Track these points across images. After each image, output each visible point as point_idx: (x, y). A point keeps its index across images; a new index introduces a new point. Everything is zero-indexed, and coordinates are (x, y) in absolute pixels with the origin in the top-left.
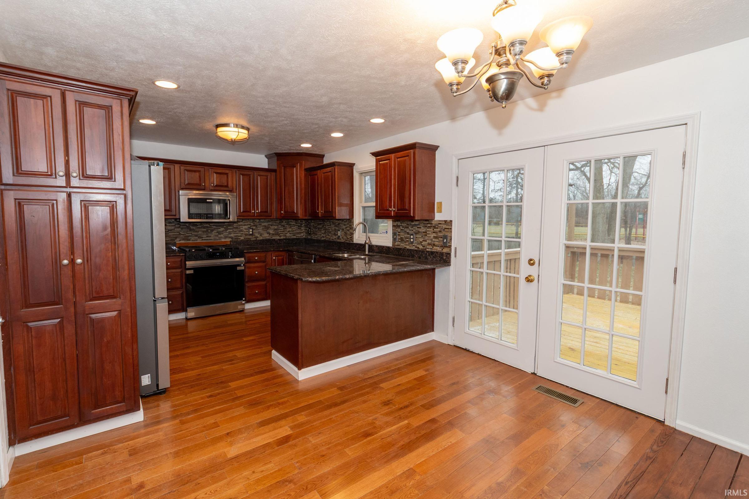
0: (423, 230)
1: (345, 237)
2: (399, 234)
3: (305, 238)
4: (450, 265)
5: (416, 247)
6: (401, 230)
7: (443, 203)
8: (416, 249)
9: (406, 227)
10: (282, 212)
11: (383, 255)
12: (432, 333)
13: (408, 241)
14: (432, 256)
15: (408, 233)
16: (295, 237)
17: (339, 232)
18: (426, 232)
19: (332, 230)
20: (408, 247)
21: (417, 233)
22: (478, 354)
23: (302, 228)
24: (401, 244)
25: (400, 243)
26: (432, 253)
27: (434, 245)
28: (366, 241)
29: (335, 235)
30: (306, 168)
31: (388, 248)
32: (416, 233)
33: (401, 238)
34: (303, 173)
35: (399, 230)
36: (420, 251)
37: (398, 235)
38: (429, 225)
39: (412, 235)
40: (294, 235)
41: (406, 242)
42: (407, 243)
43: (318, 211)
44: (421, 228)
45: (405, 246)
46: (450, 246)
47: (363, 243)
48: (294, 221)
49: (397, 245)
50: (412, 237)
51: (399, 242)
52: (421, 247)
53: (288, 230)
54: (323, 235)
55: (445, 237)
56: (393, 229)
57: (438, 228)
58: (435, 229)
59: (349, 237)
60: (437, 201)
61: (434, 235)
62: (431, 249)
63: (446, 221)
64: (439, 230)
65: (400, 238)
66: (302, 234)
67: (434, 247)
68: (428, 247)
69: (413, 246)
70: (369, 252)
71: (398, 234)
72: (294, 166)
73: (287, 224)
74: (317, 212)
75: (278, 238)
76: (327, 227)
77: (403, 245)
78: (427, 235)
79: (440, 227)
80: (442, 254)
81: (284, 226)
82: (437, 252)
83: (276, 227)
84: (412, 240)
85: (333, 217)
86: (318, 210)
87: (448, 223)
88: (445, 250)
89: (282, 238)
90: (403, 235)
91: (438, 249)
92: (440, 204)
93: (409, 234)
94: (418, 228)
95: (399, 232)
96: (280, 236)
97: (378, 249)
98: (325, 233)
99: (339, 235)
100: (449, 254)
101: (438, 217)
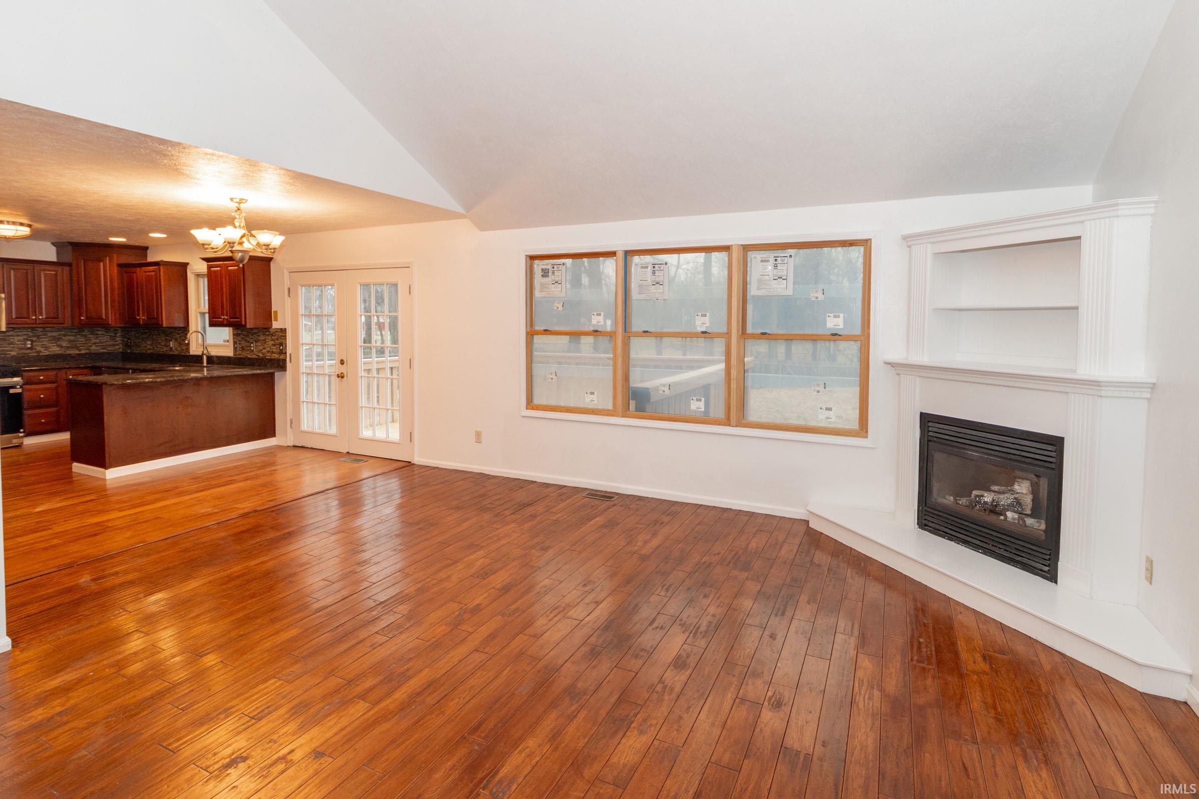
0: (262, 338)
1: (179, 349)
2: (240, 342)
3: (122, 353)
4: (286, 370)
6: (241, 338)
7: (278, 312)
8: (257, 357)
9: (245, 336)
10: (83, 318)
11: (224, 366)
12: (274, 438)
13: (249, 350)
14: (271, 363)
15: (248, 342)
16: (105, 351)
17: (171, 343)
18: (265, 340)
19: (162, 340)
20: (249, 356)
22: (311, 448)
23: (117, 339)
24: (242, 354)
25: (241, 352)
26: (271, 360)
27: (273, 352)
28: (203, 352)
29: (166, 346)
30: (120, 262)
31: (229, 358)
32: (256, 342)
34: (116, 270)
35: (239, 339)
36: (259, 359)
37: (239, 344)
38: (267, 333)
39: (252, 343)
40: (103, 349)
42: (248, 352)
43: (138, 318)
44: (260, 336)
45: (246, 355)
46: (286, 353)
47: (200, 353)
48: (103, 329)
49: (238, 355)
50: (252, 345)
52: (261, 355)
53: (93, 342)
54: (149, 347)
55: (281, 344)
56: (233, 338)
58: (272, 337)
59: (184, 348)
60: (273, 310)
61: (272, 342)
62: (269, 356)
63: (281, 329)
64: (276, 337)
65: (241, 347)
66: (118, 347)
67: (272, 354)
68: (267, 354)
69: (254, 354)
70: (208, 363)
72: (100, 260)
73: (91, 334)
74: (136, 318)
75: (77, 352)
76: (154, 337)
77: (244, 354)
78: (266, 343)
79: (277, 334)
80: (278, 360)
81: (85, 336)
82: (275, 359)
83: (72, 338)
84: (252, 349)
85: (158, 324)
86: (138, 315)
87: (283, 331)
88: (282, 357)
89: (83, 352)
90: (244, 344)
91: (276, 356)
92: (276, 312)
93: (250, 343)
94: (257, 336)
96: (80, 350)
97: (218, 359)
98: (152, 343)
99: (171, 346)
100: (285, 360)
101: (276, 325)
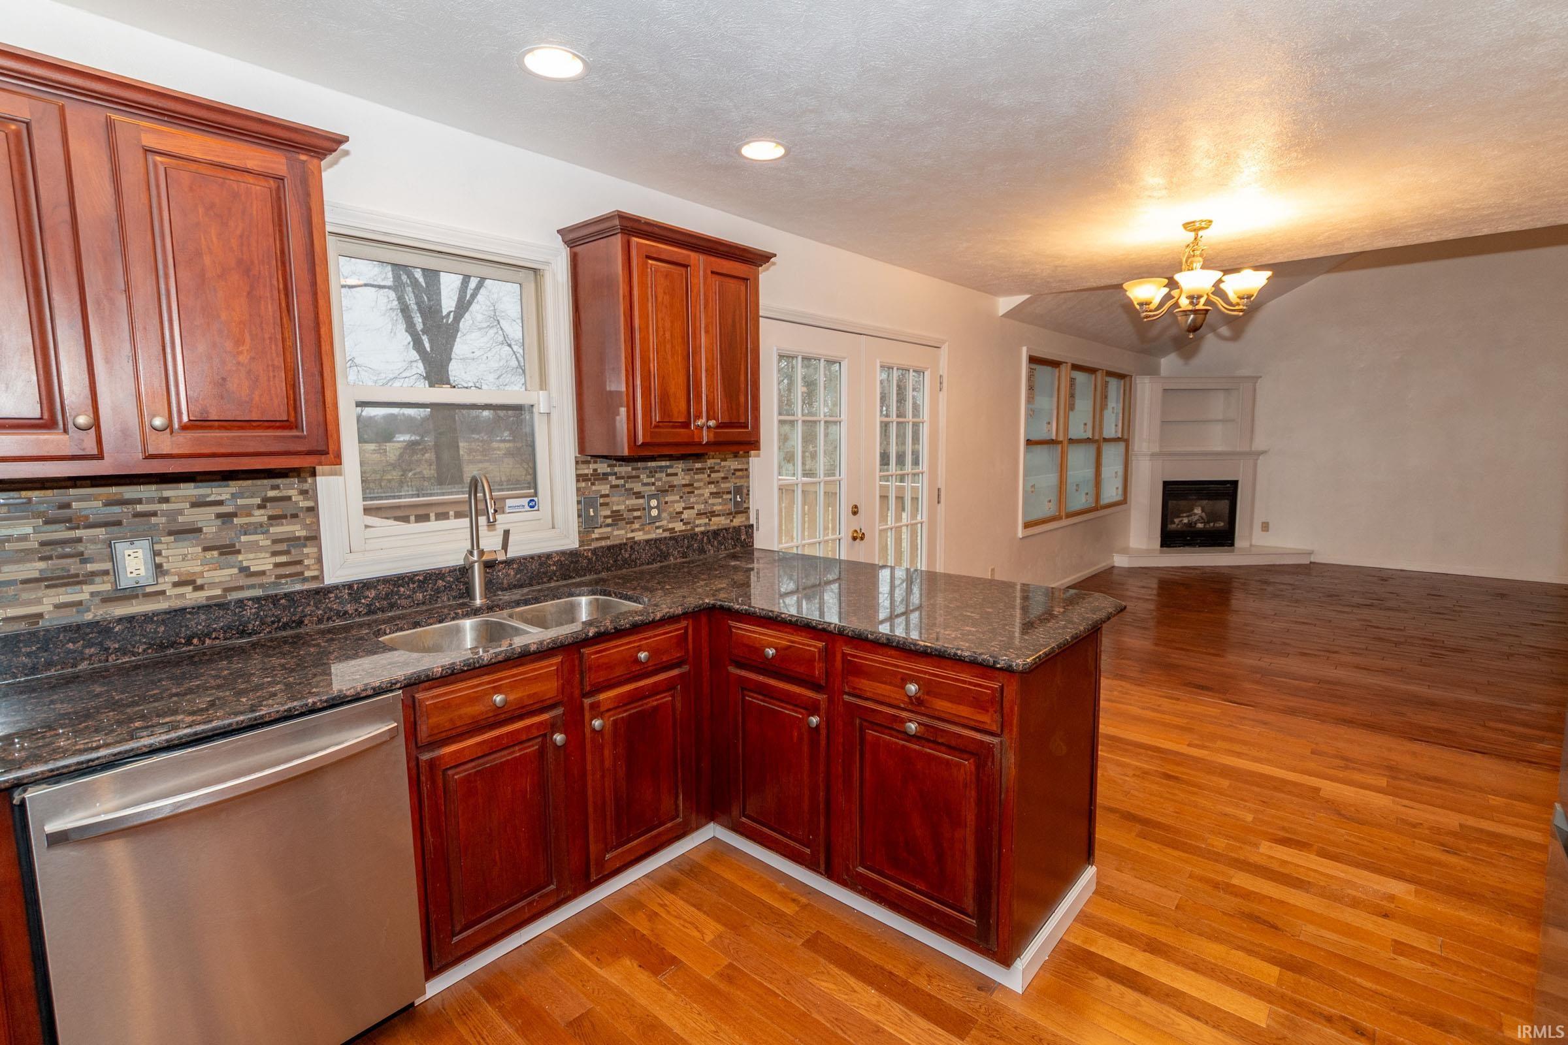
0: (680, 479)
2: (607, 500)
5: (664, 531)
6: (612, 487)
8: (667, 534)
9: (629, 477)
11: (547, 585)
13: (639, 517)
14: (716, 543)
15: (639, 495)
18: (692, 485)
20: (639, 536)
21: (667, 491)
24: (616, 533)
25: (609, 529)
26: (716, 533)
27: (713, 514)
31: (564, 555)
32: (664, 491)
33: (613, 512)
35: (605, 489)
37: (602, 505)
38: (698, 466)
39: (651, 497)
41: (633, 523)
42: (636, 526)
44: (676, 474)
45: (630, 535)
46: (750, 510)
49: (597, 539)
50: (654, 503)
51: (608, 525)
52: (679, 527)
55: (738, 490)
56: (578, 489)
57: (719, 471)
58: (713, 475)
61: (712, 488)
62: (706, 524)
64: (722, 475)
65: (608, 513)
67: (713, 519)
68: (697, 522)
69: (657, 528)
71: (602, 500)
77: (623, 532)
78: (693, 492)
79: (724, 467)
80: (737, 530)
84: (654, 513)
87: (742, 458)
88: (738, 521)
90: (620, 503)
91: (720, 522)
93: (643, 497)
94: (668, 475)
95: (602, 496)
97: (518, 571)
100: (750, 528)
